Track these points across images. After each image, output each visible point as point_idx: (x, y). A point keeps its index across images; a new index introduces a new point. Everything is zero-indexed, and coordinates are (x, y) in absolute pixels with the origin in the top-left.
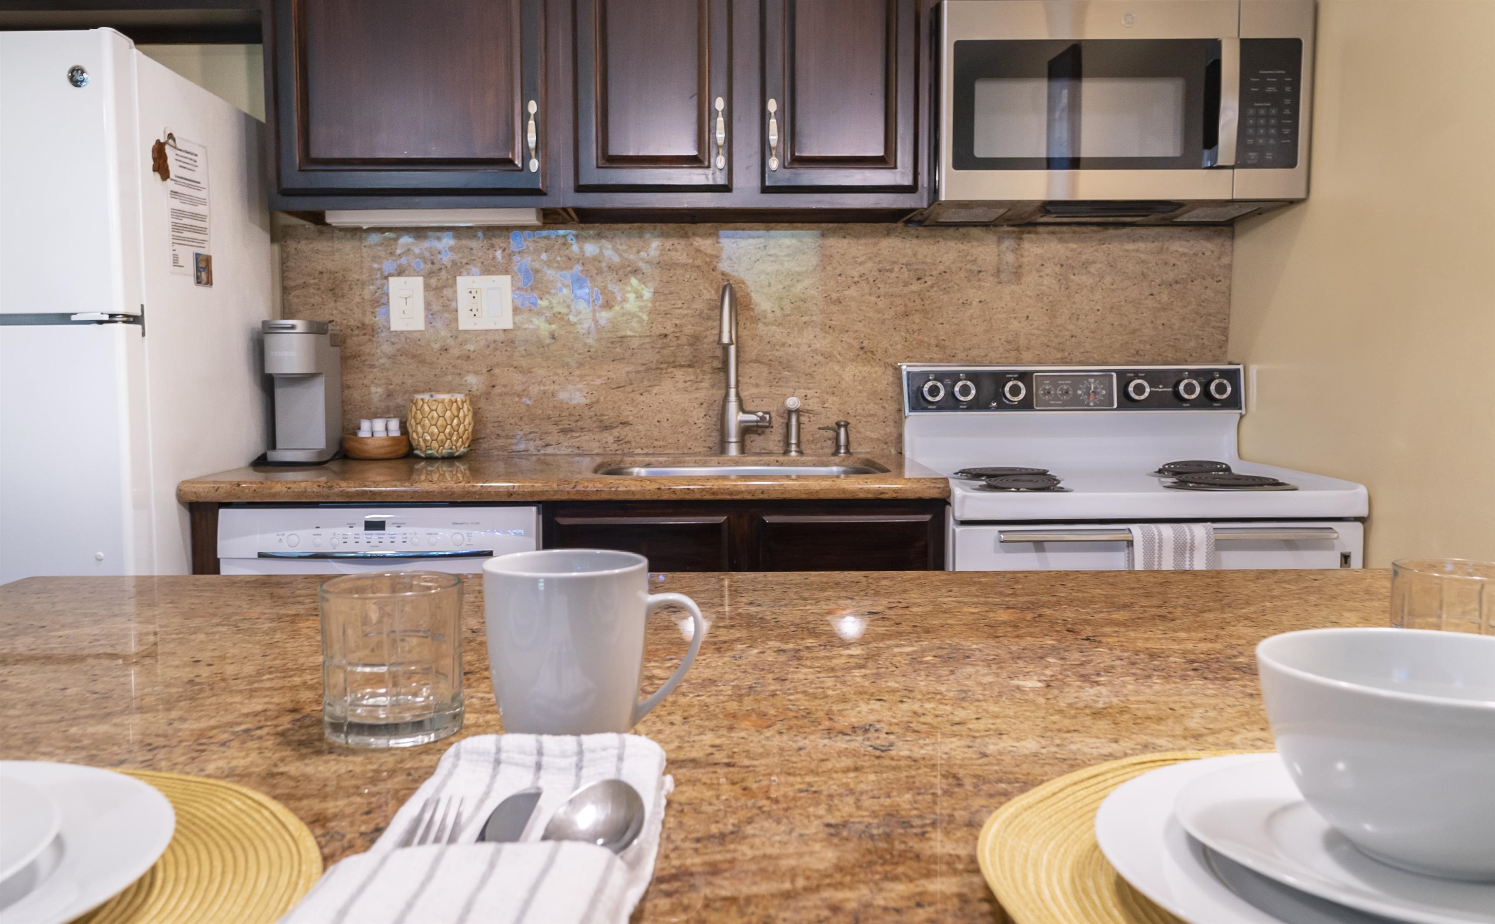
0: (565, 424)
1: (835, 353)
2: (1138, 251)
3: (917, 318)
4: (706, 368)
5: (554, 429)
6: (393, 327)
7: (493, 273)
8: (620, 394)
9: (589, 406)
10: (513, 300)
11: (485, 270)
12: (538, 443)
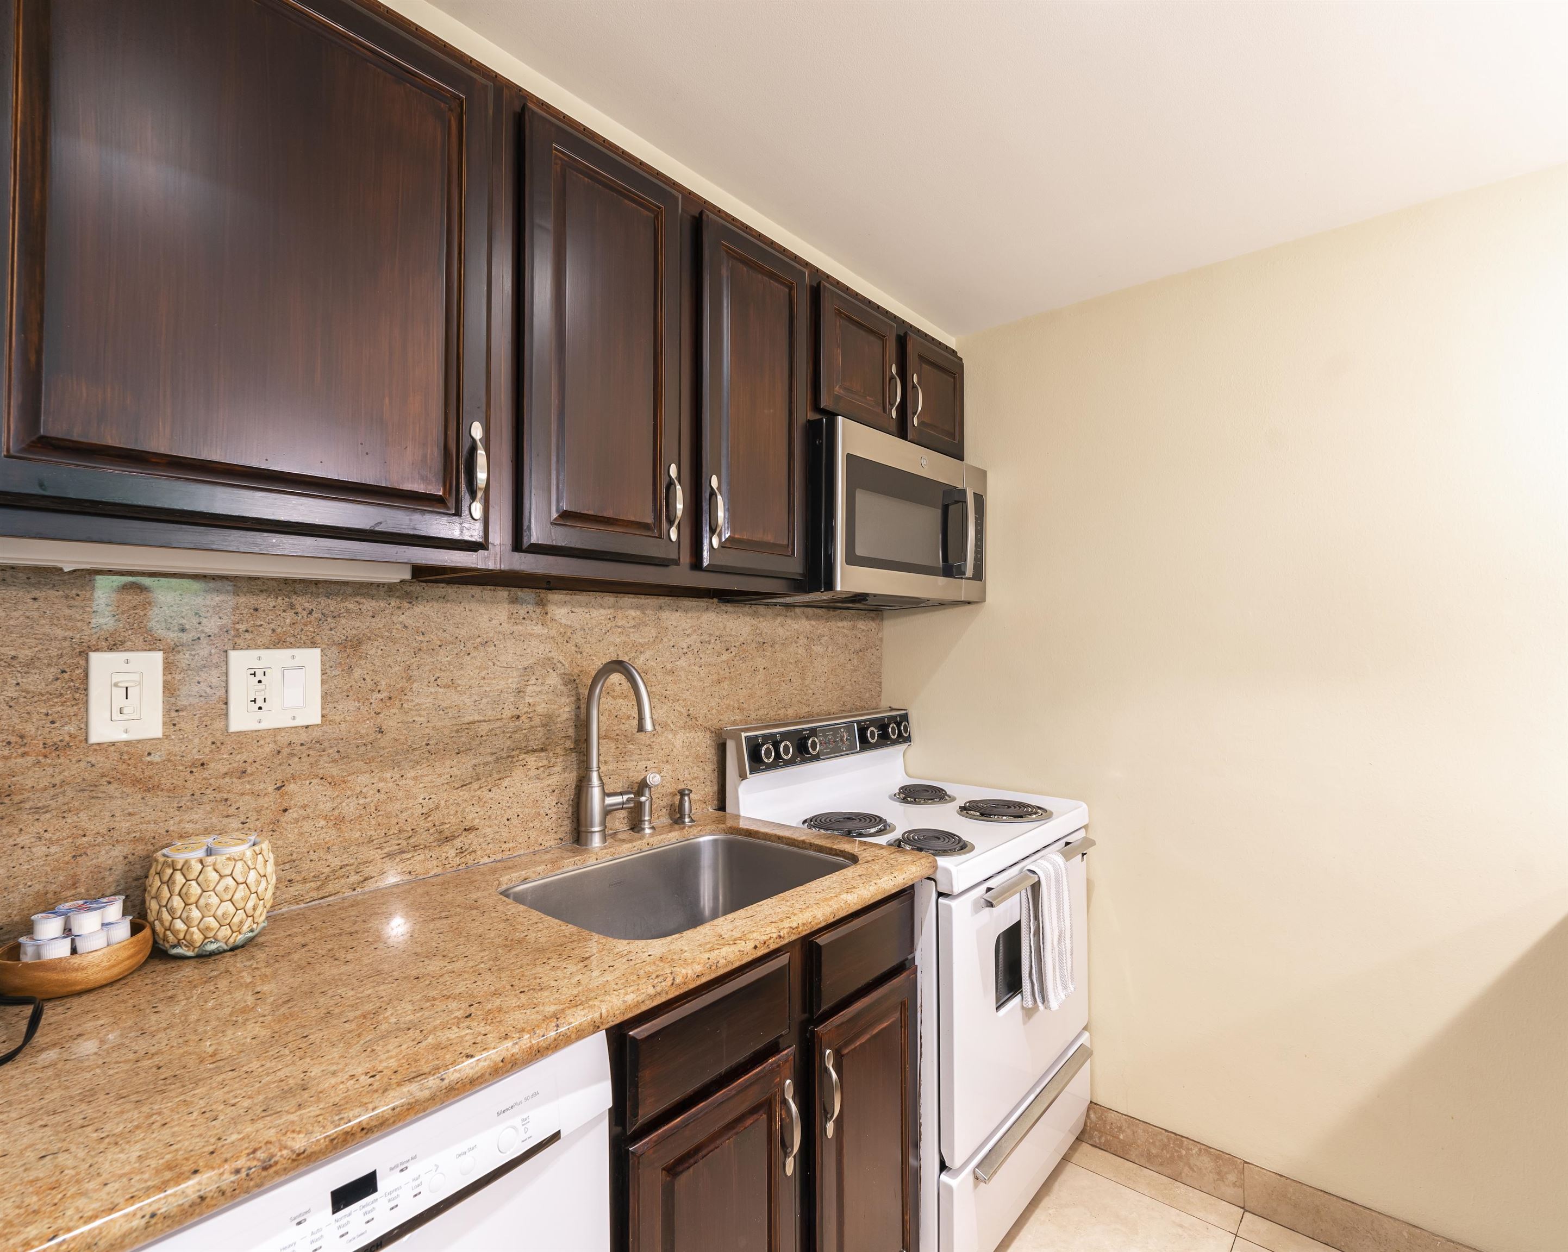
0: (393, 845)
1: (669, 722)
2: (843, 627)
3: (725, 684)
4: (559, 750)
6: (94, 738)
7: (292, 646)
8: (464, 794)
9: (426, 815)
10: (323, 682)
11: (279, 642)
12: (354, 878)
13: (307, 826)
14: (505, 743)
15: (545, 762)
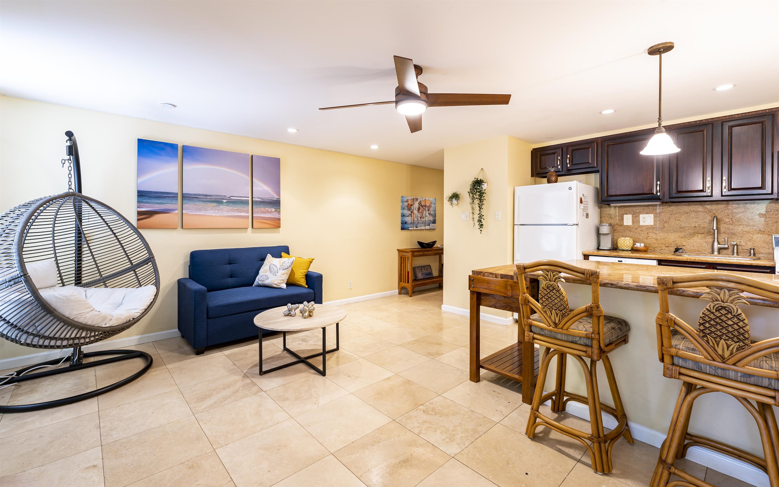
0: (667, 245)
1: (750, 231)
4: (708, 234)
5: (664, 246)
6: (624, 224)
7: (649, 214)
8: (682, 239)
9: (674, 242)
10: (654, 219)
11: (647, 213)
12: (660, 249)
13: (652, 239)
14: (692, 231)
15: (703, 236)
